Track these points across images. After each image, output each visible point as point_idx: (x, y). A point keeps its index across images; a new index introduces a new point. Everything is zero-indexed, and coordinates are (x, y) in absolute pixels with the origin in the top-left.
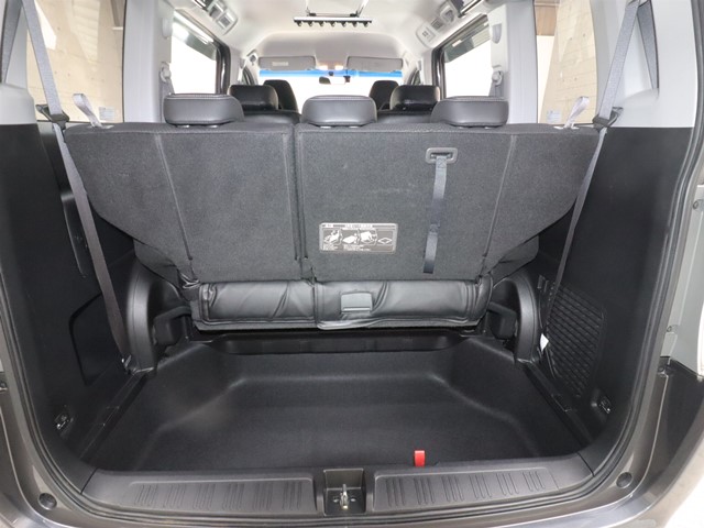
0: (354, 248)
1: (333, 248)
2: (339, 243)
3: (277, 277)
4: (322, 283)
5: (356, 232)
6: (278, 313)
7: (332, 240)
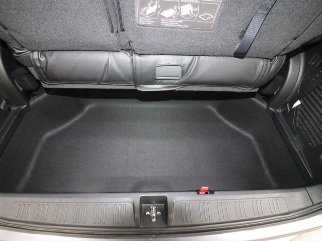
0: (172, 23)
1: (150, 22)
2: (156, 16)
3: (99, 48)
4: (140, 55)
5: (176, 4)
6: (104, 78)
7: (148, 13)
